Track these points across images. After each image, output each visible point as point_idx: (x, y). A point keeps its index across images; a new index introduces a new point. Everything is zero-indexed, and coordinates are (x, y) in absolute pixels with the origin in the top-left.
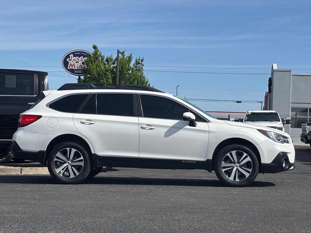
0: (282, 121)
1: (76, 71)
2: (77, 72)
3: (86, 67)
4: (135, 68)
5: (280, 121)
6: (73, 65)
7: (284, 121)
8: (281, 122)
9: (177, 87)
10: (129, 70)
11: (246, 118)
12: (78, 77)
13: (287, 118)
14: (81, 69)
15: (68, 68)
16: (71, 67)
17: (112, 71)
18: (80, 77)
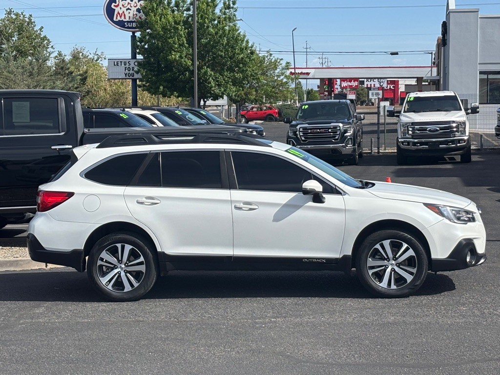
0: (464, 109)
1: (128, 24)
2: (129, 26)
3: (144, 17)
4: (224, 16)
5: (461, 110)
6: (122, 14)
7: (468, 109)
8: (463, 112)
9: (293, 30)
10: (214, 20)
11: (407, 107)
12: (131, 34)
13: (473, 104)
14: (134, 20)
15: (115, 19)
16: (119, 18)
17: (186, 23)
18: (134, 33)
